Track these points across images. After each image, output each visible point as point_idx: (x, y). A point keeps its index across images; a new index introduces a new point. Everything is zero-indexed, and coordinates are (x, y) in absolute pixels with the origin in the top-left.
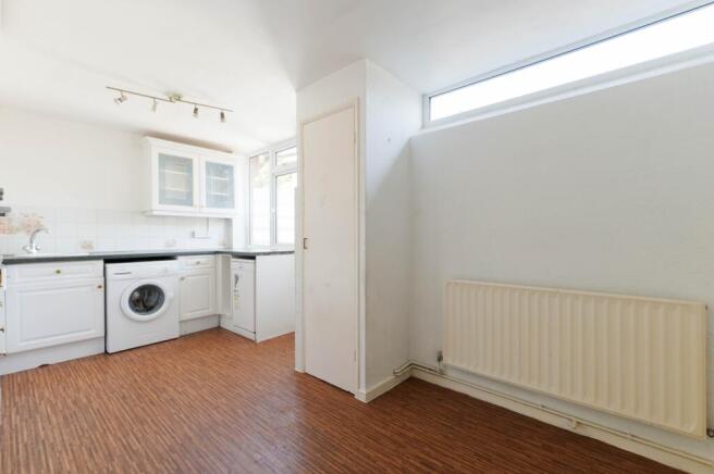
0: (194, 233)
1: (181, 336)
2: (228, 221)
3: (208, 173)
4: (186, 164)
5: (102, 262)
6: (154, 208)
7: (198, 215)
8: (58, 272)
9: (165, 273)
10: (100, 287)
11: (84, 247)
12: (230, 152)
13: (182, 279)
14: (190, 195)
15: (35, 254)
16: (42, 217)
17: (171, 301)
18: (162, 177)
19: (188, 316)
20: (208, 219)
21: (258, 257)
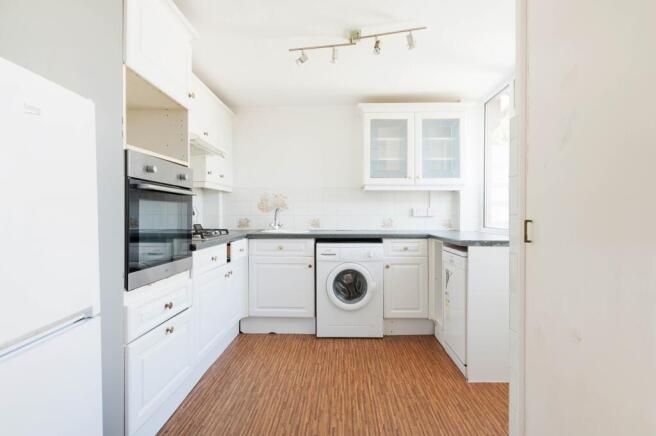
0: (412, 211)
1: (385, 336)
2: (455, 194)
3: (425, 134)
4: (400, 127)
5: (312, 241)
6: (365, 183)
7: (413, 188)
8: (281, 248)
9: (369, 257)
10: (310, 266)
11: (313, 225)
12: (459, 101)
13: (387, 267)
14: (404, 164)
15: (277, 231)
16: (285, 198)
17: (373, 292)
18: (375, 147)
19: (392, 313)
20: (429, 192)
21: (470, 248)
